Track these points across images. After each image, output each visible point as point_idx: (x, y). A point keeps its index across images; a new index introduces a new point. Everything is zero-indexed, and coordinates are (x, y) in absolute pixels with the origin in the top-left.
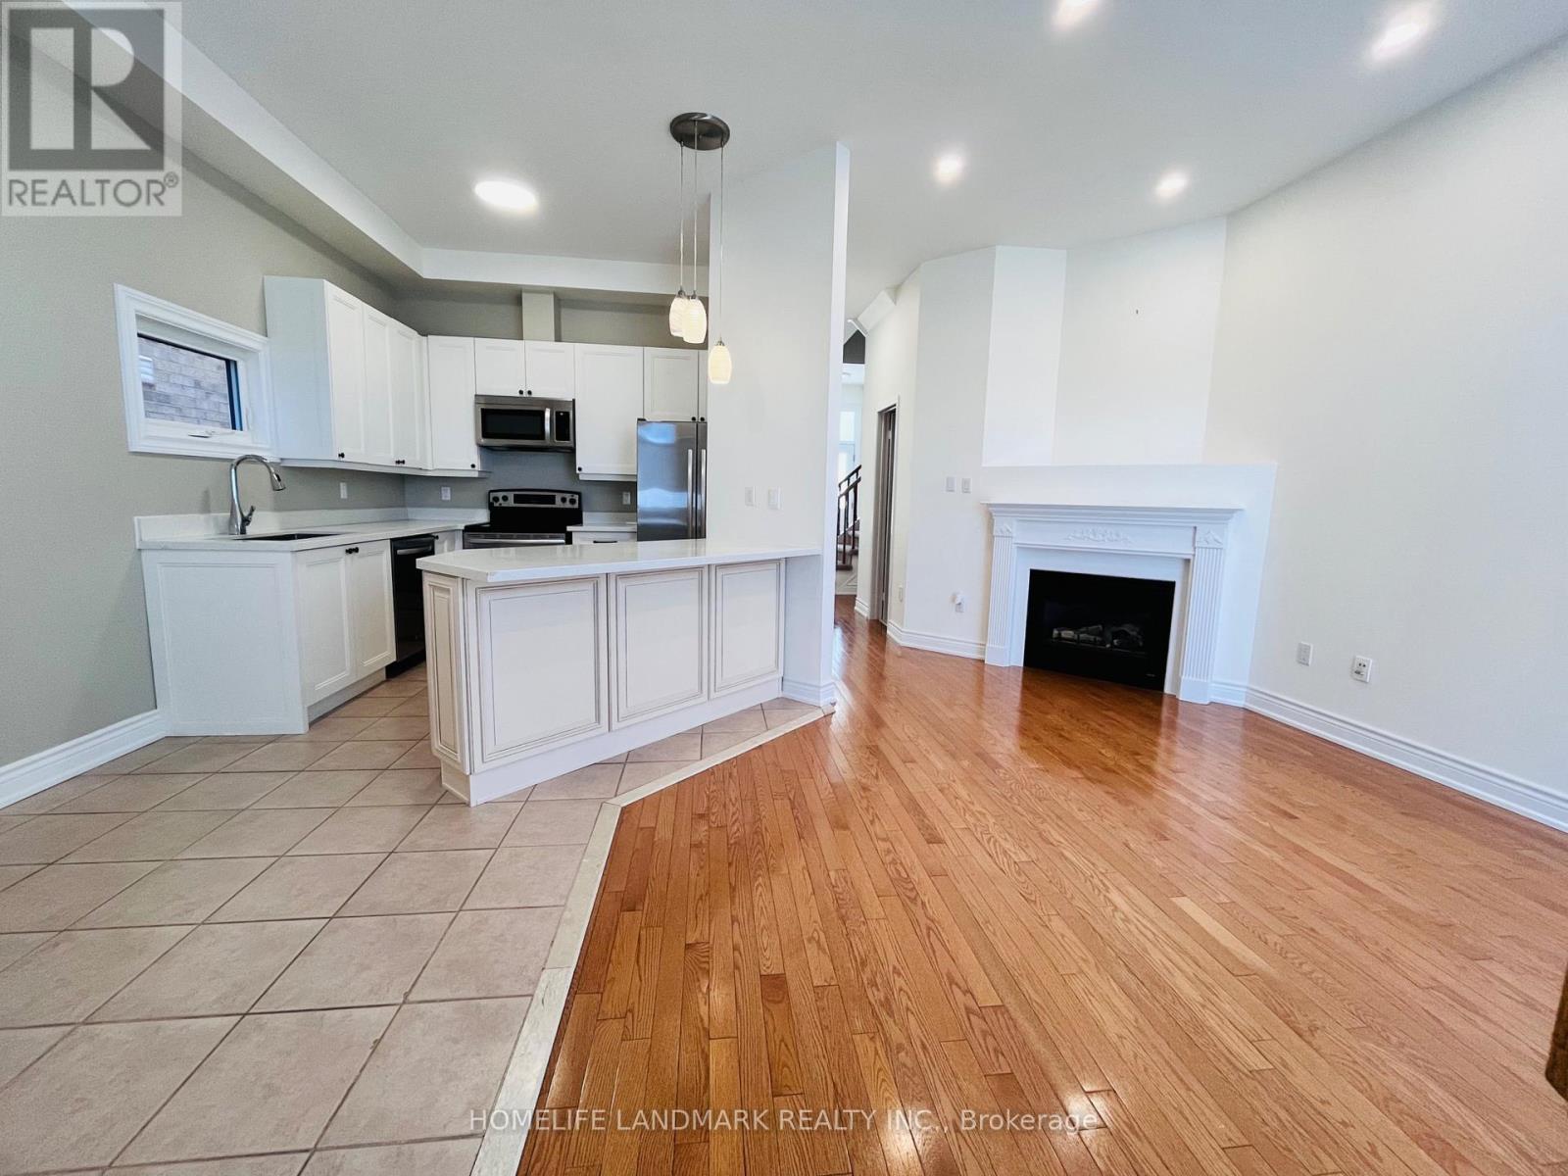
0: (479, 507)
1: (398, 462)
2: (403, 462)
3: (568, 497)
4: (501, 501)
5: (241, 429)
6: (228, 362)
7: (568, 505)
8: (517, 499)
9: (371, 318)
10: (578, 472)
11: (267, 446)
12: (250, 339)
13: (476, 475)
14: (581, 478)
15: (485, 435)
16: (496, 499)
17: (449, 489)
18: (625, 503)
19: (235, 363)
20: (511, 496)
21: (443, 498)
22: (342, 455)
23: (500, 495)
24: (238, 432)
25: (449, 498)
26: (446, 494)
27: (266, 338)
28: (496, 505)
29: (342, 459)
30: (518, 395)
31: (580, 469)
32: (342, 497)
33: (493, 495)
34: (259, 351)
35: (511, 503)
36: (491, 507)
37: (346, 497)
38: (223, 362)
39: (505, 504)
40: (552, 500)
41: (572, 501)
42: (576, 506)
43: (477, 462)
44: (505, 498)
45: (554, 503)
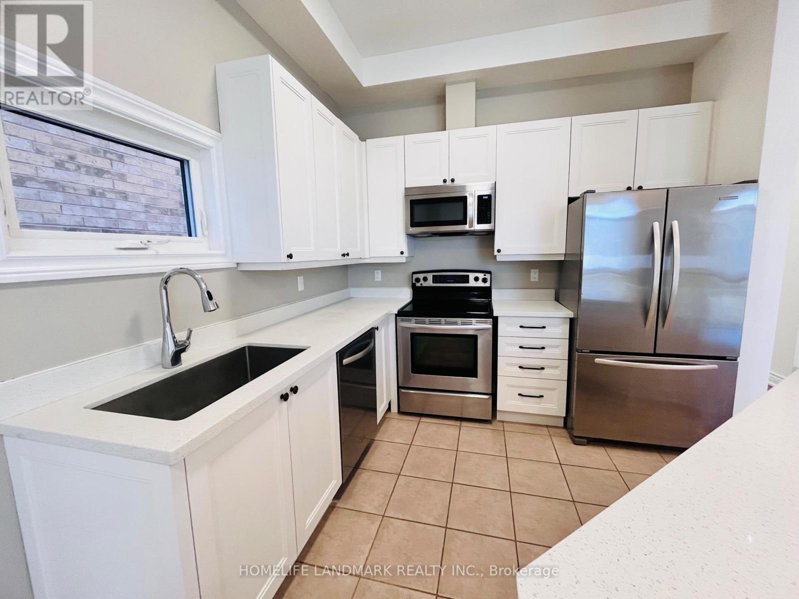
0: (404, 286)
1: (344, 255)
2: (348, 254)
3: (481, 276)
4: (422, 281)
5: (196, 236)
6: (182, 161)
7: (480, 284)
8: (436, 278)
9: (320, 114)
10: (496, 253)
11: (222, 252)
12: (202, 134)
13: (403, 260)
14: (498, 259)
15: (413, 224)
16: (418, 280)
17: (380, 271)
18: (532, 280)
19: (188, 161)
20: (430, 277)
21: (376, 280)
22: (290, 256)
23: (421, 276)
24: (193, 238)
25: (380, 279)
26: (378, 276)
27: (219, 133)
28: (418, 285)
29: (290, 260)
30: (441, 183)
31: (499, 251)
32: (300, 290)
33: (415, 276)
34: (211, 147)
35: (430, 283)
36: (414, 287)
37: (303, 289)
38: (178, 164)
39: (425, 284)
40: (466, 279)
41: (484, 280)
42: (488, 284)
43: (405, 249)
44: (425, 279)
45: (468, 282)
